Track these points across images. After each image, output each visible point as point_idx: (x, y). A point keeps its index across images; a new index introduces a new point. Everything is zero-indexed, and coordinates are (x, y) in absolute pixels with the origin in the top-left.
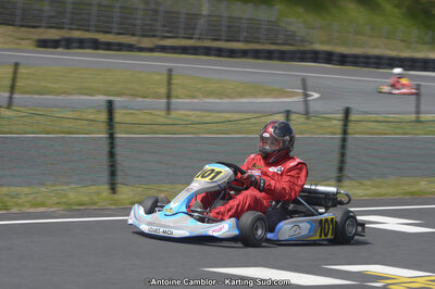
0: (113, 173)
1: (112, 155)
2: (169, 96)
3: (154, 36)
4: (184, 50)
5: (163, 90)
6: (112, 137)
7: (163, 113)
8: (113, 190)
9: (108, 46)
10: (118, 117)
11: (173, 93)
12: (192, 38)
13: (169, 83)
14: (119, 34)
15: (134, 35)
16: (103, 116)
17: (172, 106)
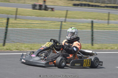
0: (92, 40)
1: (92, 35)
2: (108, 20)
3: (105, 3)
4: (113, 7)
5: (107, 18)
6: (92, 31)
7: (107, 24)
8: (92, 45)
9: (92, 6)
10: (94, 25)
11: (110, 19)
12: (115, 4)
13: (109, 16)
14: (96, 2)
15: (99, 3)
16: (90, 25)
17: (110, 23)
